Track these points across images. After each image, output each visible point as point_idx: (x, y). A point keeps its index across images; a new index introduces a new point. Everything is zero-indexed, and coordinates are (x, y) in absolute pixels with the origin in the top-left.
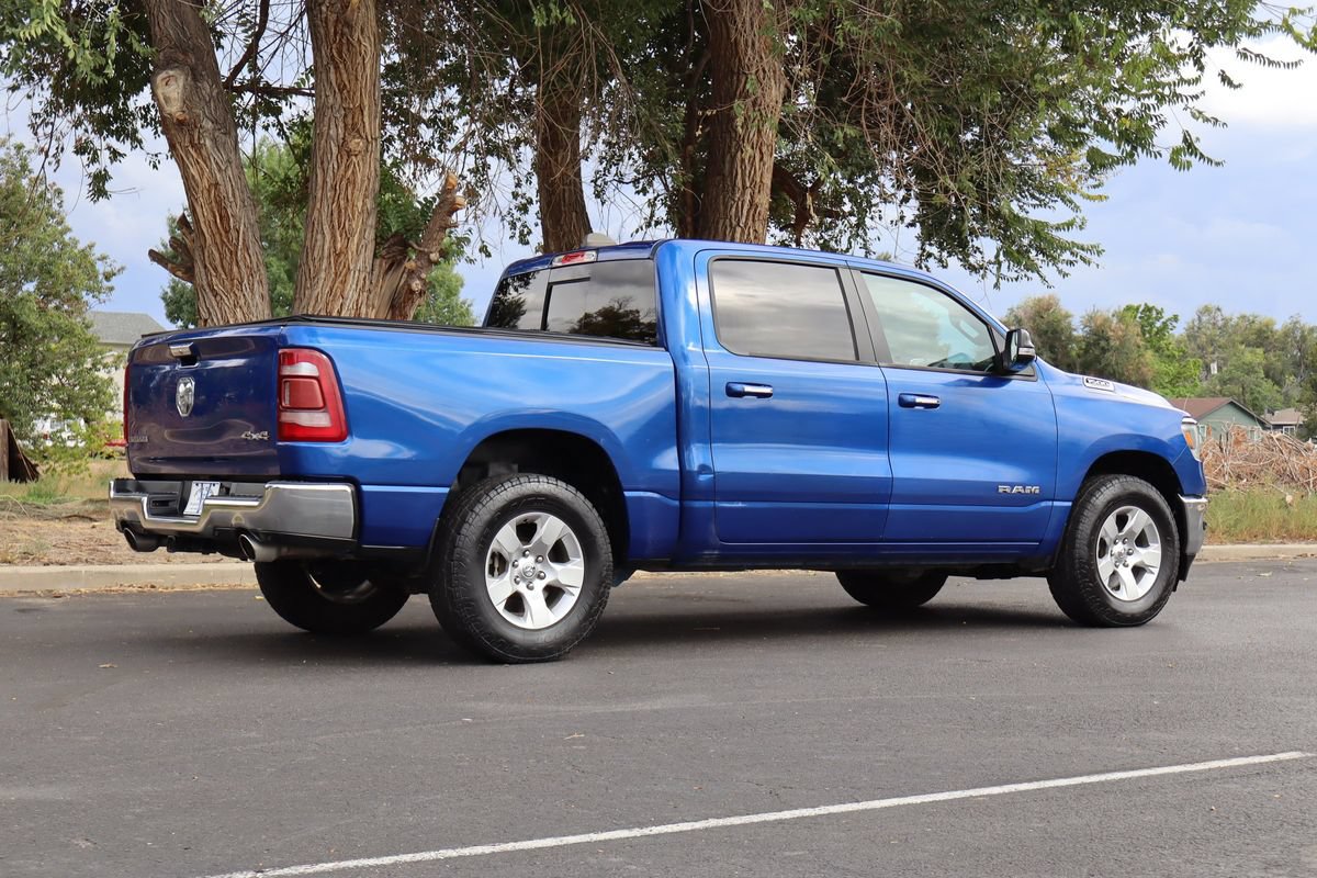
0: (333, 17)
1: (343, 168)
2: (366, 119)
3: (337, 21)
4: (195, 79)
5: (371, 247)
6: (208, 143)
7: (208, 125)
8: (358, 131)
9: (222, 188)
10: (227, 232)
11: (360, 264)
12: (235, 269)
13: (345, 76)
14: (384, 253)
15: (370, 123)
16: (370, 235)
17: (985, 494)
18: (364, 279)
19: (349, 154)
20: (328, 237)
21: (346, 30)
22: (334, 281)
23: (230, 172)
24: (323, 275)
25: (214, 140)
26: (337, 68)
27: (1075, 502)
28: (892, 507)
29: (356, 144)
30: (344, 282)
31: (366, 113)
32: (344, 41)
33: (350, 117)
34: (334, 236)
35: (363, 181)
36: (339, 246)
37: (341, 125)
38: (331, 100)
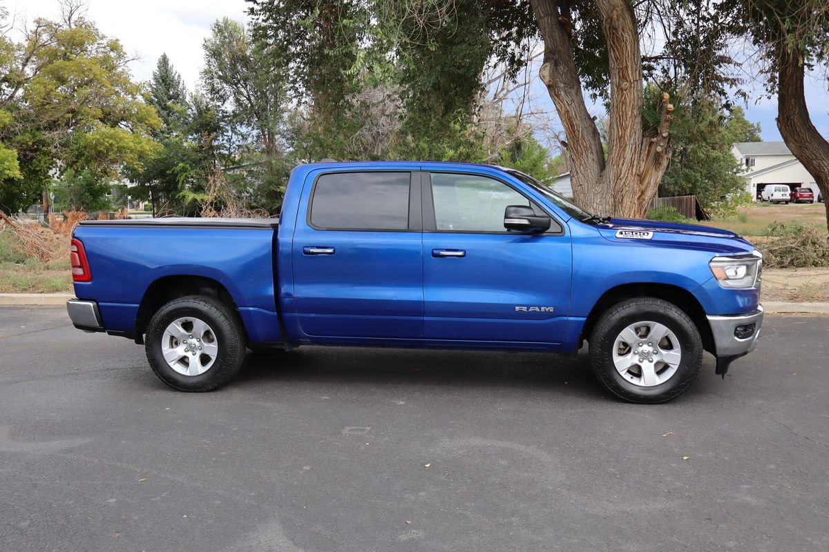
0: (608, 26)
1: (620, 96)
2: (630, 72)
3: (610, 28)
4: (556, 65)
5: (639, 133)
6: (563, 93)
7: (562, 85)
8: (626, 79)
9: (570, 113)
10: (574, 132)
11: (632, 141)
12: (579, 148)
13: (617, 53)
14: (647, 134)
15: (632, 74)
16: (638, 127)
17: (506, 311)
18: (636, 147)
19: (622, 89)
20: (616, 130)
21: (614, 31)
22: (619, 150)
23: (573, 105)
24: (615, 148)
25: (565, 92)
26: (614, 50)
27: (589, 318)
28: (425, 318)
29: (625, 85)
30: (624, 150)
31: (629, 69)
32: (615, 36)
33: (621, 72)
34: (618, 129)
35: (630, 102)
36: (620, 134)
37: (618, 77)
38: (613, 65)
